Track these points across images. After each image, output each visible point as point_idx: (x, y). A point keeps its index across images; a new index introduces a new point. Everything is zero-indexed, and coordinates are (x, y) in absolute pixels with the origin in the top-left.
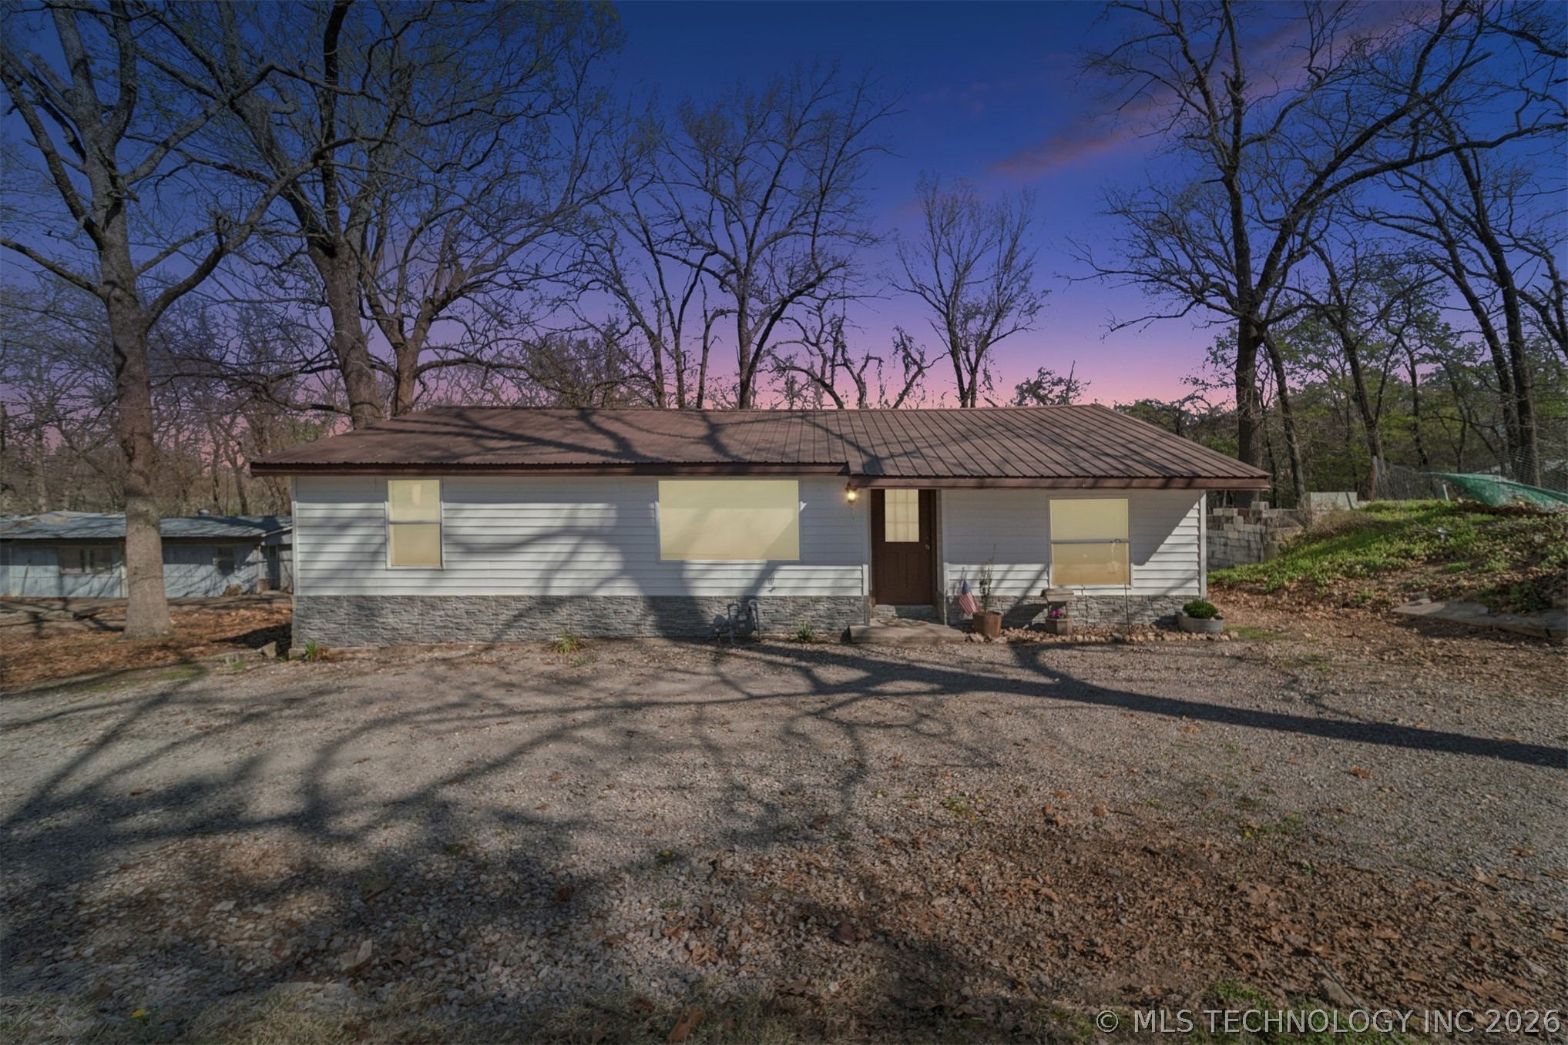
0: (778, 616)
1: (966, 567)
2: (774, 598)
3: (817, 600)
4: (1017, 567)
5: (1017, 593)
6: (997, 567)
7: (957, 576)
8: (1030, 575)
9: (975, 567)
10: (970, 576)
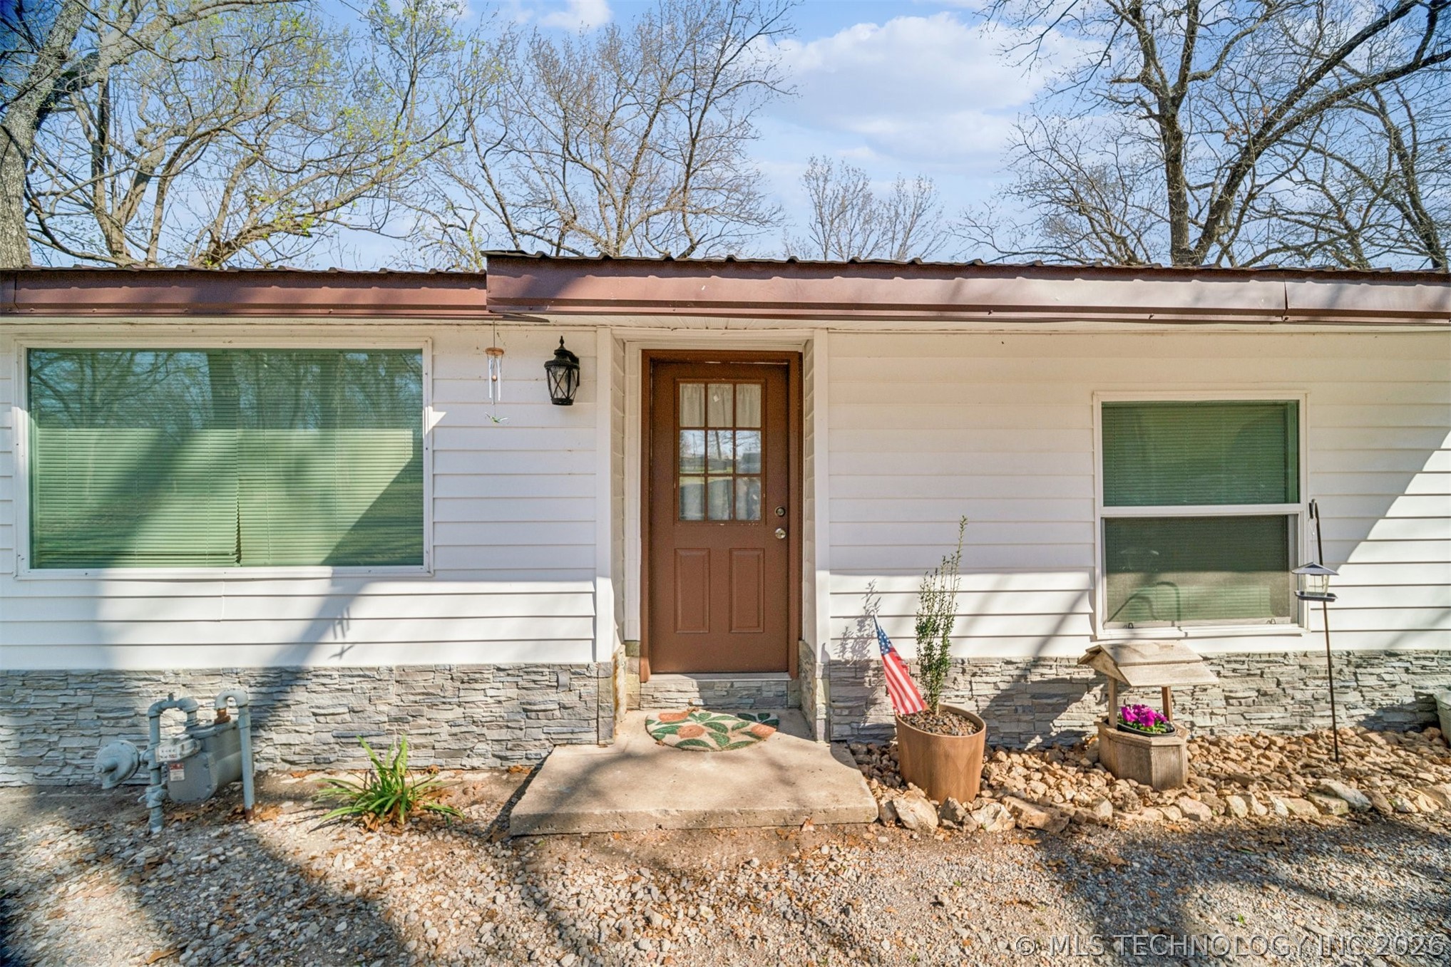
0: (356, 724)
1: (880, 582)
2: (347, 673)
3: (469, 678)
4: (1019, 581)
5: (1020, 652)
6: (968, 581)
7: (856, 607)
8: (1058, 603)
9: (910, 583)
10: (890, 606)
